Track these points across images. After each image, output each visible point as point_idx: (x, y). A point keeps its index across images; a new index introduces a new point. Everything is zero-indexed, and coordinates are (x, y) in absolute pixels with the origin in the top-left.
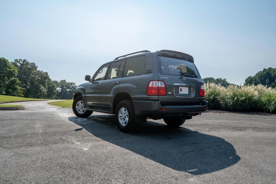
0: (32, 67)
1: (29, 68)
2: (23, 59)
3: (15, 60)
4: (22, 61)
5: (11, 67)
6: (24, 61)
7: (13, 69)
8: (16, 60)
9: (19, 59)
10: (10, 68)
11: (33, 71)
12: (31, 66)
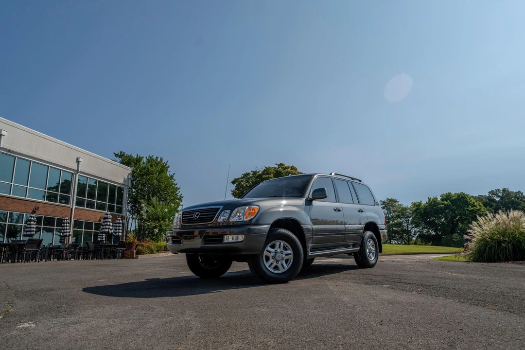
0: (518, 199)
1: (513, 200)
2: (501, 189)
3: (490, 192)
4: (500, 192)
5: (475, 204)
6: (504, 190)
7: (479, 207)
8: (492, 192)
9: (496, 190)
10: (474, 206)
11: (520, 205)
12: (515, 197)
